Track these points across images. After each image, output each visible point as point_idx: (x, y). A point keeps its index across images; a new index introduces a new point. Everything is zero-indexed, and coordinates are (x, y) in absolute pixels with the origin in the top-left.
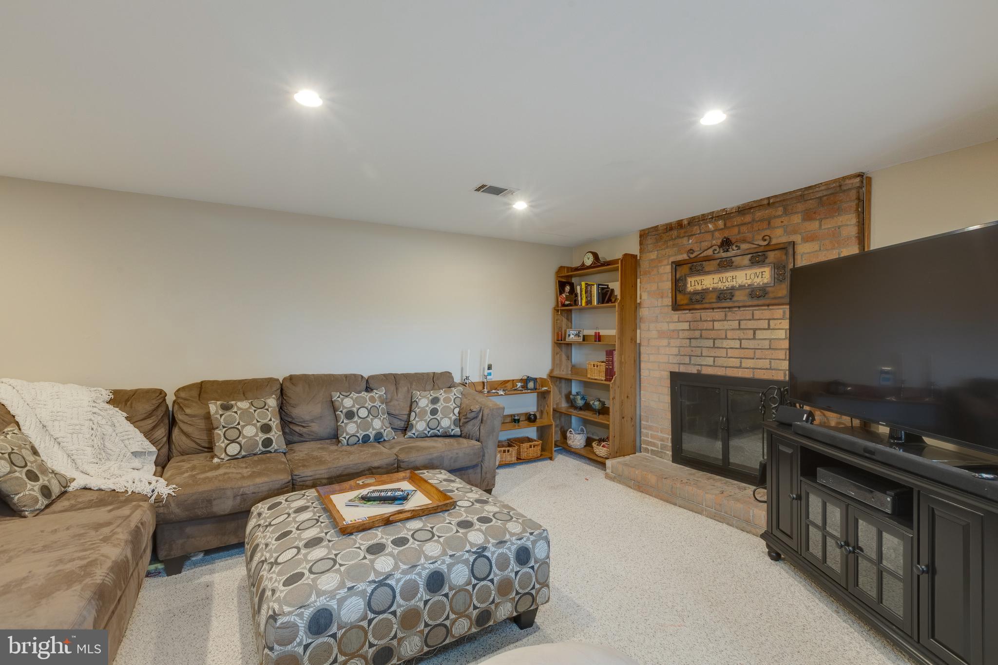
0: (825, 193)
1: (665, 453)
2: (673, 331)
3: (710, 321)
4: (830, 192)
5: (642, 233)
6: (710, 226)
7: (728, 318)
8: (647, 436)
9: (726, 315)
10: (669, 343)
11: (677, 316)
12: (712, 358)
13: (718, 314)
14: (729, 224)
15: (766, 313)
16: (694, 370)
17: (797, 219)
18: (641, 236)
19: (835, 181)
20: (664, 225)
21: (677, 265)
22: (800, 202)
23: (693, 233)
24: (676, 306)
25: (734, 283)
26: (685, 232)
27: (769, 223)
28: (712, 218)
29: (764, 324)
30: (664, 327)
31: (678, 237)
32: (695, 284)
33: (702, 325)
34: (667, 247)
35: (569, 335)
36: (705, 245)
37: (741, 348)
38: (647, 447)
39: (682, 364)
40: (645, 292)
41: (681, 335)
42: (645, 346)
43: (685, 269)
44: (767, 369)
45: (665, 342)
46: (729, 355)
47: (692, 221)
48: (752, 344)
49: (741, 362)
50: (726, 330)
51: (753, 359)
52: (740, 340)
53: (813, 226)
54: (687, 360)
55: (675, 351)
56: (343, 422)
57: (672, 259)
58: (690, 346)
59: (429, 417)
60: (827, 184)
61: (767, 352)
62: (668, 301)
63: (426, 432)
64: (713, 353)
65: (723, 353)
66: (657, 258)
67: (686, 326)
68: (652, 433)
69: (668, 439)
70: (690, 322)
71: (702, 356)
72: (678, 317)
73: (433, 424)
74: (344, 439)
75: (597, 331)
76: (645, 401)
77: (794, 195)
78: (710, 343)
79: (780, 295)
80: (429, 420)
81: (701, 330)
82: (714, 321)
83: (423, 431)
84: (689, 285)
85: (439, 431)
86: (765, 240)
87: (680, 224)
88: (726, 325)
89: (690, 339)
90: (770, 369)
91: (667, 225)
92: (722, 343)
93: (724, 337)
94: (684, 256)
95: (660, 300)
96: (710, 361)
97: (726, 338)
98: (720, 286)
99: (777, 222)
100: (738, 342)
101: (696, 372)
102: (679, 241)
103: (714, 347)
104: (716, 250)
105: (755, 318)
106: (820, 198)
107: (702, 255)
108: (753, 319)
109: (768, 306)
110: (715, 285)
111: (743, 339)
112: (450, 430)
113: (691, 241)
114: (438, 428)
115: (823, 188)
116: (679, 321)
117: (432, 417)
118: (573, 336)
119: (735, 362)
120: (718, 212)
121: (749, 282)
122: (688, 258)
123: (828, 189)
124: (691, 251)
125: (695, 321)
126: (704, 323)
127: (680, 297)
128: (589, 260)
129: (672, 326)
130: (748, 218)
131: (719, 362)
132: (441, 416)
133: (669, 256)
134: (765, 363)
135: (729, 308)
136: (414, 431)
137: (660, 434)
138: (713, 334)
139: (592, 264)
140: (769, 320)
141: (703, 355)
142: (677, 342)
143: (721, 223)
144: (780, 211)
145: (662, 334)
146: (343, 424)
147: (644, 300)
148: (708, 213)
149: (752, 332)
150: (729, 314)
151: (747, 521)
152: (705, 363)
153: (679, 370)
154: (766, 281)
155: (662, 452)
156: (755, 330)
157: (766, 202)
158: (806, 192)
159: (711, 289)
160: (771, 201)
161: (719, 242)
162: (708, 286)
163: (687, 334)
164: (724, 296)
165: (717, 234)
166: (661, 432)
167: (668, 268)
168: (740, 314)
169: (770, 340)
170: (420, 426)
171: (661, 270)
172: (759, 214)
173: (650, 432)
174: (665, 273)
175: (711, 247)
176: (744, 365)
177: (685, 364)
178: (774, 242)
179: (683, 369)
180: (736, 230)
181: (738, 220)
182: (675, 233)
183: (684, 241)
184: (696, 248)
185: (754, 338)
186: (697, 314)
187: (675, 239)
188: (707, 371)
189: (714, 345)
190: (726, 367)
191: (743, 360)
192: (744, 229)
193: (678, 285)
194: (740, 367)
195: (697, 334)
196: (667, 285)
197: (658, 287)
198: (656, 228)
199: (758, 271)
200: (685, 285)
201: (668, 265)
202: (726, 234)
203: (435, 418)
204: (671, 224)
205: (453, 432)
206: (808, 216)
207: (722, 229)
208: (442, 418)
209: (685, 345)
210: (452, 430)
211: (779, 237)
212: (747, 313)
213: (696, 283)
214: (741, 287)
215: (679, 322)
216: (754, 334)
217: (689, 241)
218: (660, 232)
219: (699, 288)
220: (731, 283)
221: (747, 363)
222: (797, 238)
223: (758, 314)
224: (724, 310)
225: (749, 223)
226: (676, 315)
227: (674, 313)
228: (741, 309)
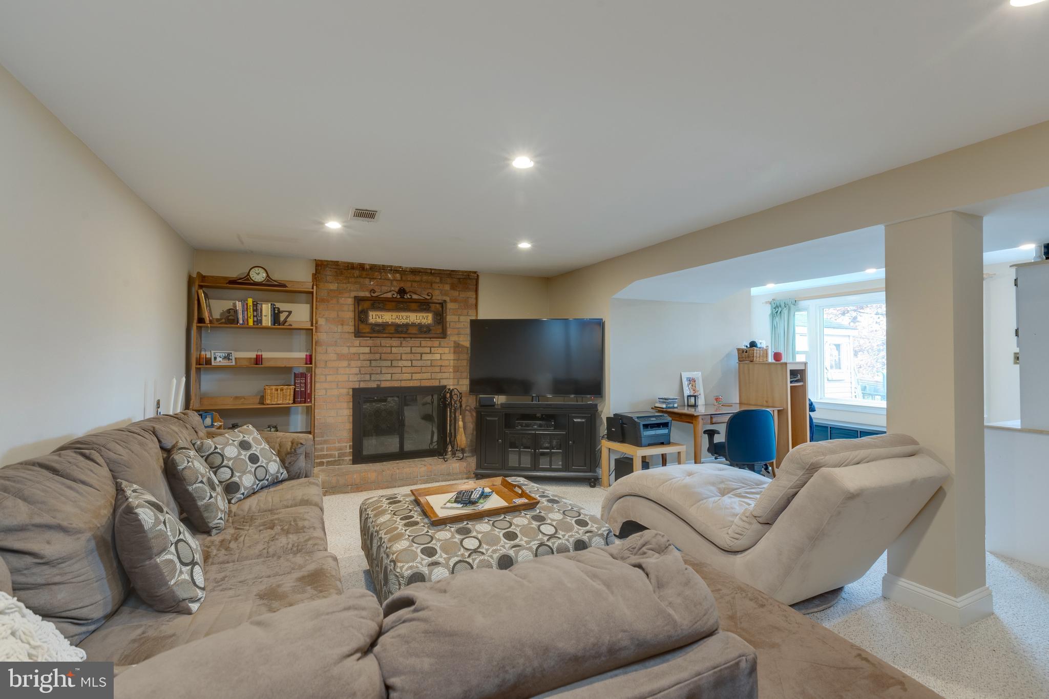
0: (462, 277)
1: (343, 460)
2: (354, 354)
3: (389, 347)
4: (464, 277)
5: (319, 263)
6: (390, 276)
7: (402, 345)
8: (322, 450)
9: (401, 343)
10: (349, 365)
11: (358, 341)
12: (390, 375)
13: (395, 342)
14: (404, 278)
15: (429, 343)
16: (374, 385)
17: (447, 287)
18: (317, 265)
19: (466, 272)
20: (345, 263)
21: (358, 300)
22: (449, 278)
23: (375, 277)
24: (358, 334)
25: (408, 321)
26: (366, 275)
27: (432, 285)
28: (391, 270)
29: (428, 350)
30: (345, 350)
31: (360, 276)
32: (375, 317)
33: (380, 350)
34: (349, 283)
35: (215, 358)
36: (385, 289)
37: (412, 366)
38: (322, 460)
39: (362, 381)
40: (322, 317)
41: (362, 357)
42: (321, 367)
43: (367, 304)
44: (429, 379)
45: (345, 363)
46: (403, 371)
47: (373, 268)
48: (419, 363)
49: (412, 376)
50: (401, 353)
51: (420, 373)
52: (411, 360)
53: (456, 293)
54: (367, 377)
55: (356, 370)
56: (211, 497)
57: (353, 294)
58: (370, 366)
59: (251, 467)
60: (463, 272)
61: (429, 368)
62: (350, 328)
63: (255, 487)
64: (391, 370)
65: (398, 370)
66: (337, 290)
67: (367, 350)
68: (329, 446)
69: (346, 447)
70: (370, 347)
71: (381, 373)
72: (360, 343)
73: (261, 473)
74: (221, 521)
75: (259, 353)
76: (320, 418)
77: (446, 273)
78: (389, 363)
79: (438, 332)
80: (253, 470)
81: (380, 354)
82: (391, 347)
83: (252, 486)
84: (370, 318)
85: (267, 480)
86: (429, 296)
87: (362, 267)
88: (401, 350)
89: (370, 360)
90: (431, 379)
91: (349, 263)
92: (398, 363)
93: (400, 359)
94: (367, 294)
95: (340, 327)
96: (388, 377)
97: (401, 359)
98: (397, 321)
99: (435, 286)
100: (410, 362)
101: (376, 386)
102: (362, 280)
103: (391, 366)
104: (394, 294)
105: (422, 346)
106: (459, 279)
107: (382, 296)
108: (420, 346)
109: (430, 338)
110: (394, 321)
111: (414, 360)
112: (279, 475)
113: (372, 283)
114: (267, 477)
115: (461, 273)
116: (360, 346)
117: (256, 466)
118: (221, 359)
119: (408, 376)
120: (395, 267)
121: (419, 321)
122: (370, 296)
123: (463, 275)
124: (373, 291)
125: (375, 346)
126: (383, 348)
127: (362, 326)
128: (258, 276)
129: (353, 350)
130: (418, 278)
131: (396, 377)
132: (265, 461)
133: (350, 291)
134: (426, 376)
135: (404, 338)
136: (242, 491)
137: (337, 445)
138: (391, 357)
139: (263, 281)
140: (431, 347)
141: (383, 372)
142: (359, 363)
143: (398, 276)
144: (438, 280)
145: (341, 357)
146: (212, 500)
147: (321, 325)
148: (388, 266)
149: (420, 355)
150: (404, 342)
152: (384, 379)
153: (359, 386)
154: (429, 322)
155: (339, 460)
156: (422, 354)
157: (429, 271)
158: (452, 273)
159: (390, 323)
160: (433, 272)
161: (397, 289)
162: (388, 320)
163: (367, 356)
164: (401, 331)
165: (395, 283)
166: (339, 443)
167: (350, 301)
168: (412, 342)
169: (431, 360)
170: (247, 481)
171: (342, 301)
172: (425, 278)
173: (325, 446)
174: (346, 304)
175: (391, 291)
176: (414, 378)
177: (365, 381)
178: (434, 298)
179: (363, 385)
180: (409, 284)
181: (410, 277)
182: (357, 273)
183: (367, 281)
184: (376, 289)
185: (421, 359)
186: (378, 341)
187: (357, 277)
188: (384, 385)
189: (391, 365)
190: (401, 380)
191: (413, 374)
192: (415, 285)
193: (361, 317)
194: (411, 380)
195: (377, 356)
196: (348, 314)
197: (338, 315)
198: (336, 263)
199: (425, 315)
200: (367, 316)
201: (349, 298)
202: (402, 285)
203: (259, 466)
204: (352, 264)
205: (283, 475)
206: (453, 287)
207: (399, 280)
208: (267, 464)
209: (366, 366)
210: (282, 474)
211: (438, 296)
212: (416, 342)
213: (377, 317)
214: (413, 325)
215: (361, 348)
216: (421, 356)
217: (370, 282)
218: (341, 267)
219: (380, 321)
220: (406, 321)
221: (416, 376)
222: (447, 299)
223: (424, 343)
224: (400, 339)
225: (419, 282)
226: (357, 342)
227: (356, 339)
228: (412, 339)
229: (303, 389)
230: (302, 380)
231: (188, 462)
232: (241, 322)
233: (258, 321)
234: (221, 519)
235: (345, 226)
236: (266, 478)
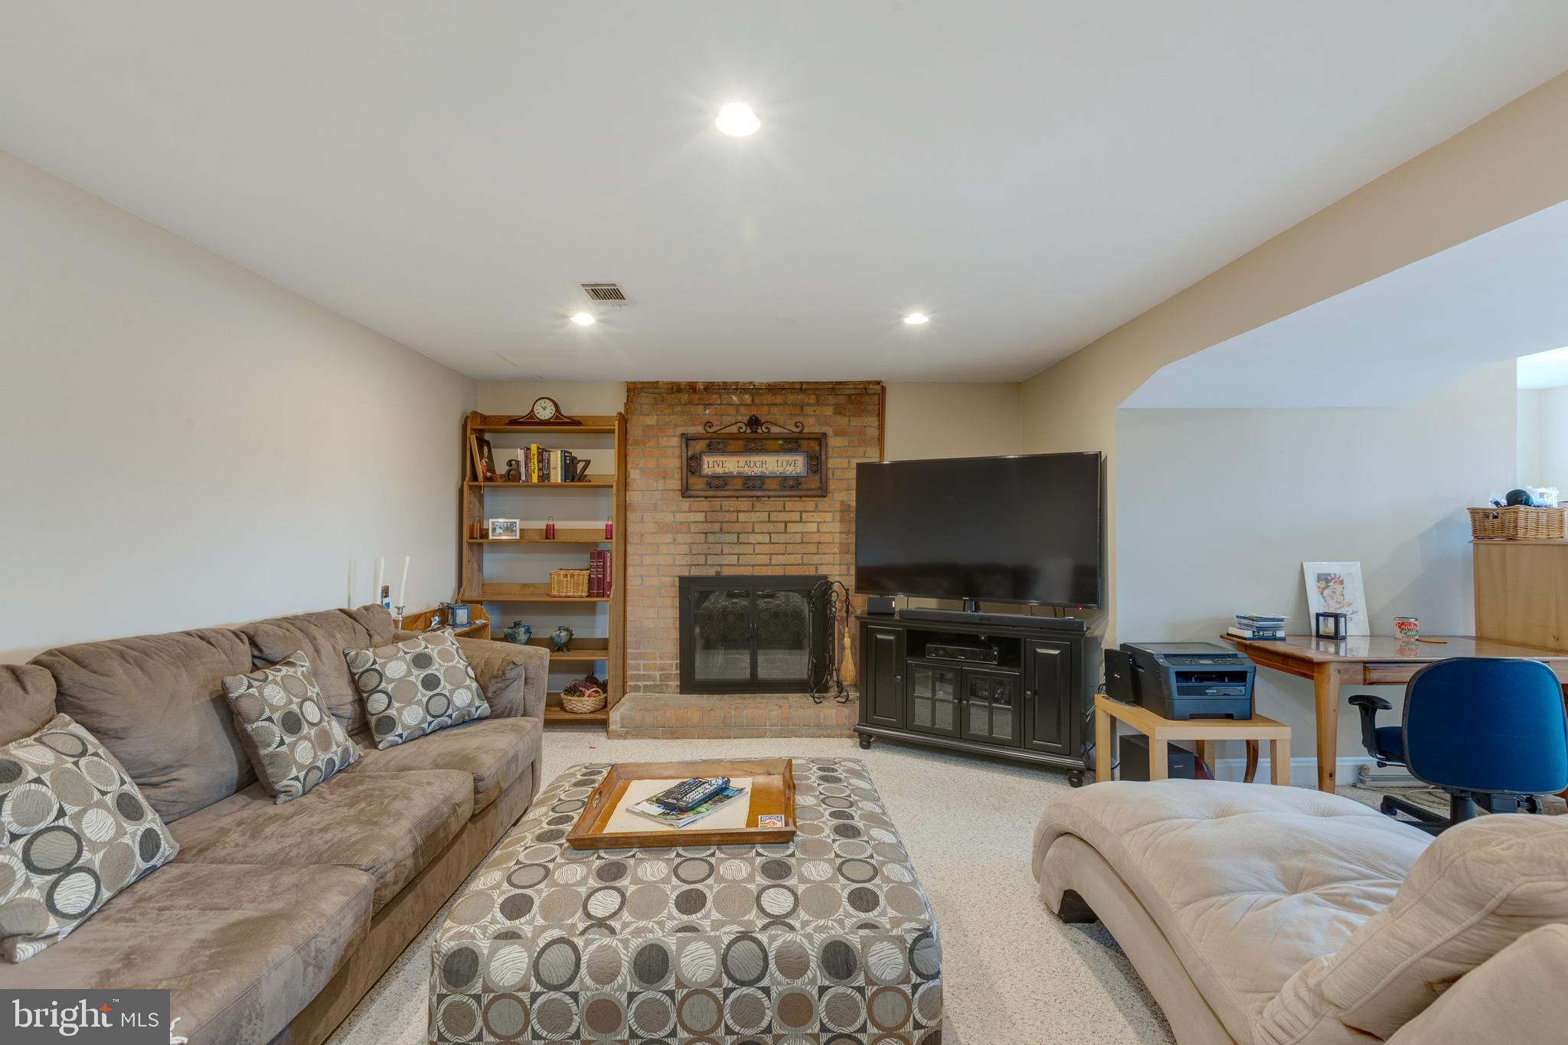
0: (853, 392)
1: (667, 685)
2: (682, 523)
3: (733, 511)
4: (857, 392)
5: (632, 386)
6: (734, 398)
7: (756, 509)
9: (753, 506)
10: (675, 539)
11: (688, 504)
12: (736, 556)
13: (744, 504)
14: (757, 401)
15: (798, 505)
16: (711, 572)
17: (829, 411)
18: (629, 390)
19: (861, 383)
20: (668, 383)
21: (687, 439)
22: (831, 395)
23: (711, 402)
24: (686, 492)
25: (764, 469)
26: (699, 399)
27: (802, 409)
28: (737, 389)
29: (796, 516)
30: (669, 517)
31: (690, 403)
32: (714, 465)
33: (721, 516)
34: (673, 413)
35: (494, 530)
36: (728, 419)
37: (771, 542)
38: (637, 683)
39: (694, 565)
40: (635, 469)
41: (693, 528)
42: (636, 544)
43: (700, 446)
44: (799, 565)
45: (668, 538)
46: (757, 552)
47: (709, 387)
48: (782, 538)
49: (770, 559)
50: (754, 523)
51: (784, 554)
52: (770, 534)
53: (843, 421)
54: (701, 560)
55: (685, 549)
56: (282, 743)
57: (680, 430)
58: (706, 542)
59: (423, 695)
60: (854, 383)
61: (799, 546)
62: (675, 484)
63: (425, 725)
64: (737, 549)
65: (748, 549)
66: (657, 426)
67: (701, 517)
68: (645, 662)
69: (671, 665)
70: (706, 512)
71: (722, 554)
72: (690, 506)
73: (437, 705)
74: (296, 783)
75: (551, 523)
76: (634, 620)
77: (826, 386)
78: (733, 538)
79: (813, 487)
80: (425, 700)
81: (721, 522)
82: (738, 511)
83: (419, 724)
84: (705, 466)
85: (450, 716)
86: (798, 427)
87: (692, 387)
88: (753, 517)
89: (706, 533)
90: (802, 564)
91: (673, 383)
92: (748, 537)
93: (751, 530)
94: (700, 429)
95: (661, 482)
96: (733, 560)
97: (753, 532)
98: (747, 471)
99: (808, 410)
100: (768, 536)
101: (714, 574)
102: (692, 408)
103: (738, 542)
104: (741, 428)
105: (787, 509)
106: (849, 396)
107: (723, 431)
108: (784, 511)
109: (801, 497)
110: (741, 469)
111: (773, 533)
112: (473, 710)
113: (707, 412)
114: (450, 712)
115: (852, 386)
116: (690, 511)
117: (431, 693)
118: (501, 531)
119: (765, 559)
120: (744, 384)
121: (781, 469)
122: (704, 432)
123: (855, 389)
124: (709, 424)
125: (713, 511)
126: (726, 514)
127: (693, 480)
128: (545, 412)
129: (680, 517)
130: (779, 399)
131: (744, 560)
132: (449, 687)
133: (676, 425)
134: (796, 559)
135: (757, 497)
136: (399, 730)
137: (658, 662)
138: (737, 527)
139: (551, 418)
140: (801, 512)
141: (724, 552)
142: (688, 538)
143: (747, 398)
144: (812, 399)
145: (663, 528)
146: (284, 748)
147: (635, 479)
148: (732, 383)
149: (783, 525)
150: (757, 504)
151: (818, 726)
152: (726, 563)
153: (690, 573)
154: (798, 471)
155: (662, 685)
156: (786, 523)
157: (798, 386)
158: (837, 387)
159: (735, 473)
160: (804, 387)
161: (746, 419)
162: (732, 470)
163: (701, 527)
164: (753, 485)
165: (742, 409)
166: (661, 659)
167: (675, 441)
168: (770, 504)
169: (802, 533)
170: (411, 716)
171: (663, 442)
172: (791, 398)
173: (642, 662)
174: (670, 447)
175: (735, 423)
176: (773, 562)
177: (698, 565)
178: (806, 430)
179: (695, 572)
180: (765, 410)
181: (768, 398)
182: (685, 397)
183: (700, 409)
184: (714, 420)
185: (786, 532)
186: (717, 503)
187: (686, 404)
188: (727, 572)
189: (738, 541)
190: (753, 566)
191: (773, 556)
192: (775, 410)
193: (692, 465)
194: (770, 565)
195: (716, 527)
196: (673, 463)
197: (658, 465)
198: (654, 385)
199: (790, 458)
200: (700, 465)
201: (674, 436)
202: (754, 411)
203: (437, 695)
204: (678, 384)
205: (479, 711)
206: (839, 411)
207: (749, 405)
208: (452, 692)
209: (699, 541)
210: (477, 708)
211: (812, 426)
212: (778, 504)
213: (716, 466)
214: (773, 477)
215: (690, 513)
216: (786, 527)
217: (705, 411)
218: (662, 390)
219: (719, 470)
220: (760, 469)
221: (776, 560)
222: (829, 430)
223: (789, 505)
224: (751, 499)
225: (780, 405)
226: (686, 504)
227: (685, 499)
228: (771, 499)
229: (601, 576)
230: (600, 562)
231: (250, 686)
232: (523, 478)
233: (544, 477)
234: (297, 778)
235: (601, 321)
236: (447, 714)
